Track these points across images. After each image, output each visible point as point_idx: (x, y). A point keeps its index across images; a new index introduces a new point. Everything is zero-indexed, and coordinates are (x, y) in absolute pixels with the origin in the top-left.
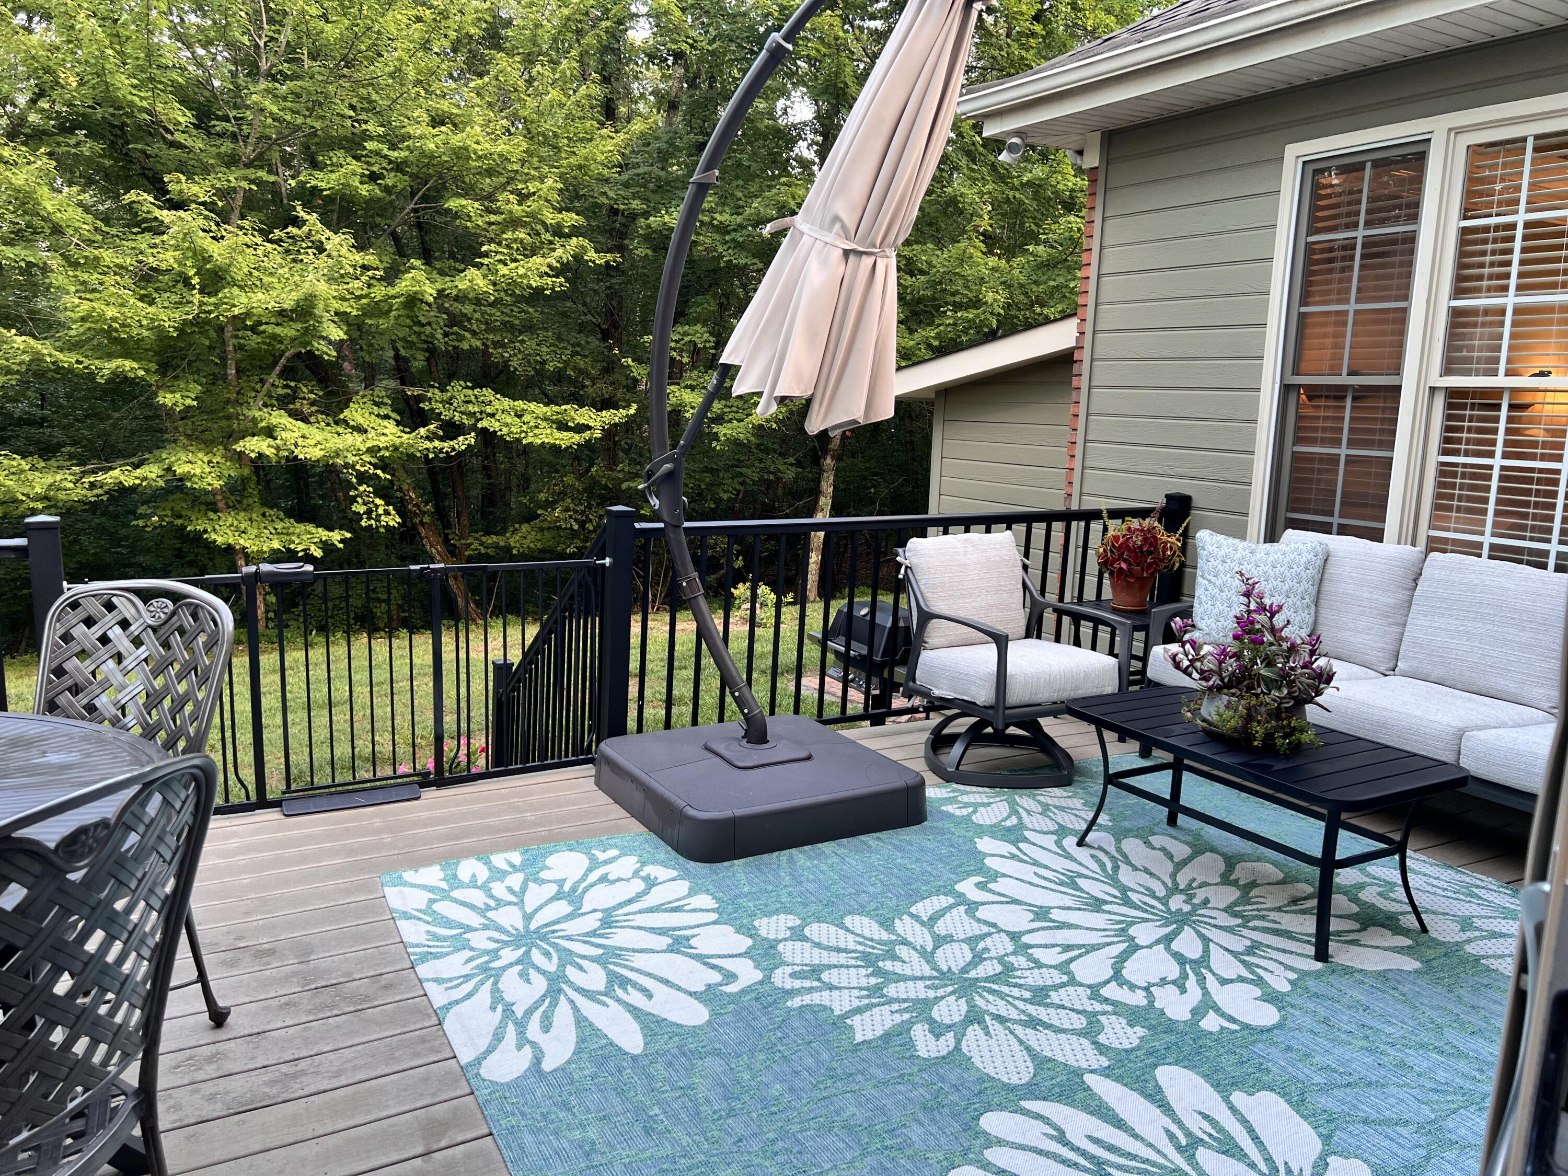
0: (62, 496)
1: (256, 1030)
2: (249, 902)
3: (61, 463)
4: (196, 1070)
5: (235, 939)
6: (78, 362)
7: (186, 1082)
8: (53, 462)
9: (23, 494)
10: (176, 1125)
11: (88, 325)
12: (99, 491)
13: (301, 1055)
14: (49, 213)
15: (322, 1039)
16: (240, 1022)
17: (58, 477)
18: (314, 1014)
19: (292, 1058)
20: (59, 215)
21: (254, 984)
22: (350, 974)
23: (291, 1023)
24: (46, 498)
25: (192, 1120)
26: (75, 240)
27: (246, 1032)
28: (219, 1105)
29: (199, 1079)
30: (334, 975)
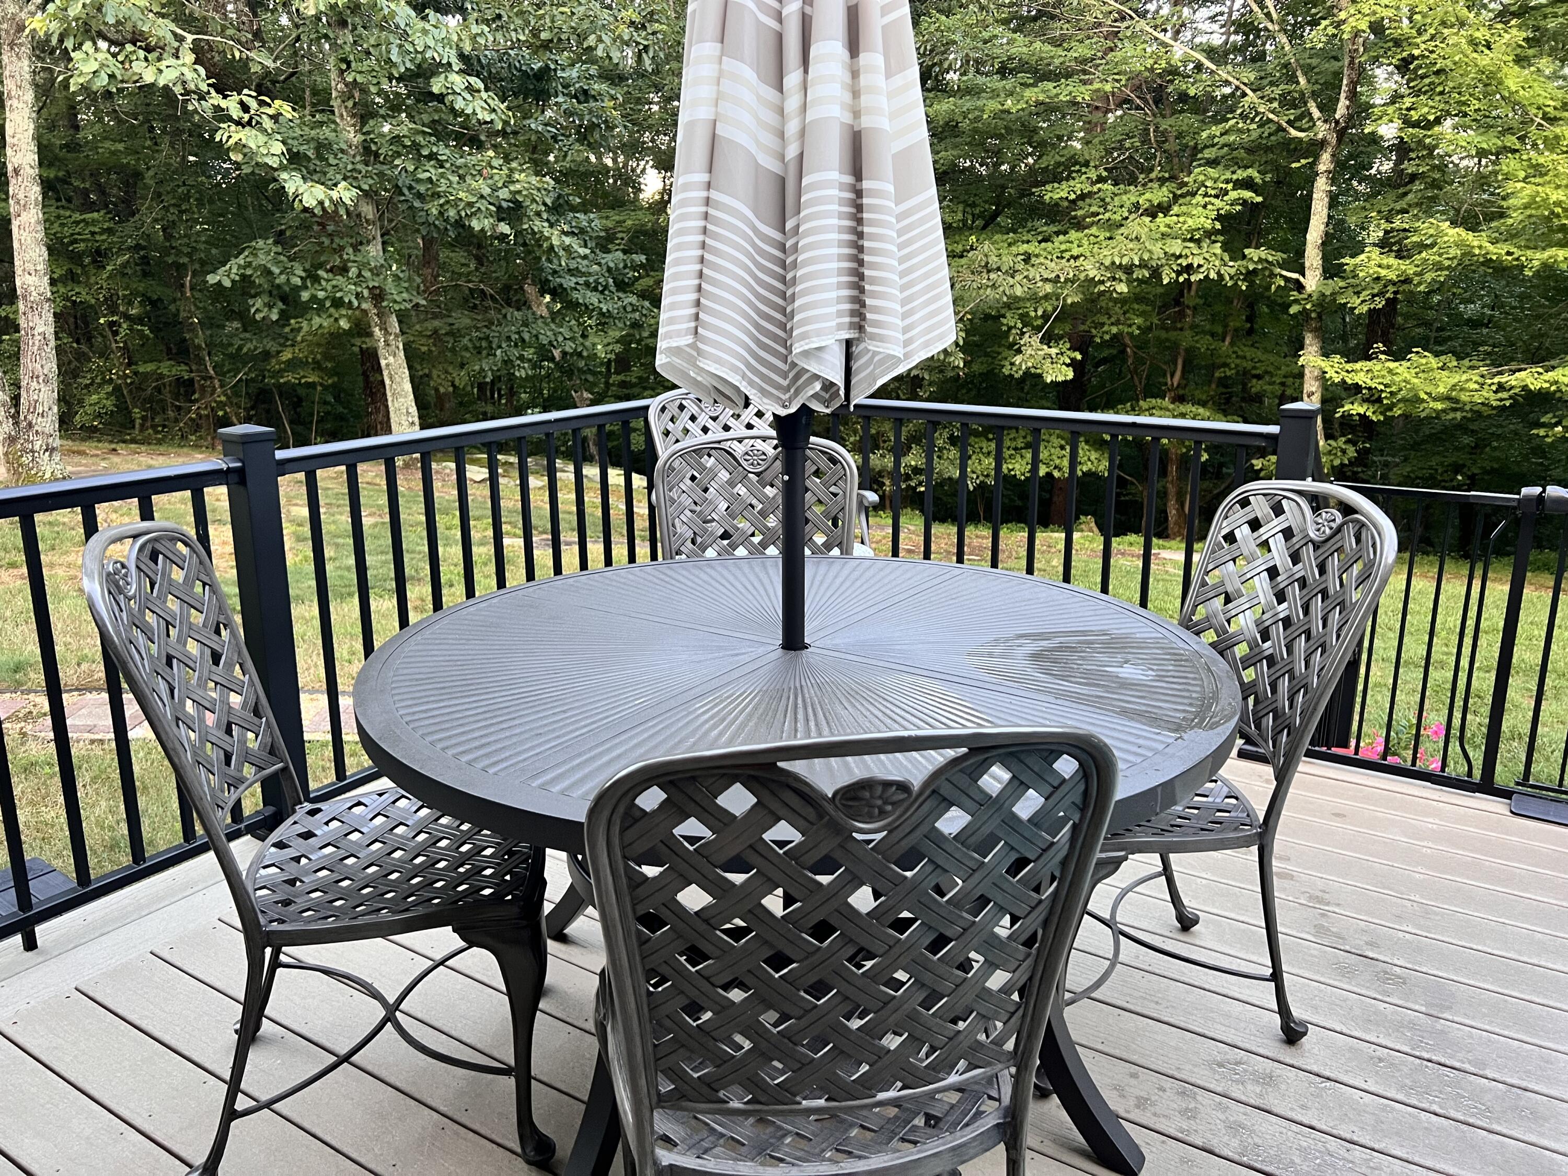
0: (1464, 397)
1: (1327, 1073)
2: (1409, 904)
3: (1474, 363)
4: (1237, 1081)
5: (1367, 943)
6: (1509, 253)
7: (1219, 1089)
8: (1466, 362)
9: (1426, 393)
10: (1180, 1135)
11: (1528, 212)
12: (1504, 395)
13: (1362, 1141)
14: (1511, 93)
15: (1398, 1134)
16: (1316, 1051)
17: (1464, 377)
18: (1408, 1095)
19: (1348, 1136)
20: (1521, 92)
21: (1357, 1012)
22: (1484, 1065)
23: (1372, 1089)
24: (1448, 398)
25: (1199, 1142)
26: (1538, 120)
27: (1315, 1069)
28: (1235, 1143)
29: (1234, 1095)
30: (1460, 1055)
